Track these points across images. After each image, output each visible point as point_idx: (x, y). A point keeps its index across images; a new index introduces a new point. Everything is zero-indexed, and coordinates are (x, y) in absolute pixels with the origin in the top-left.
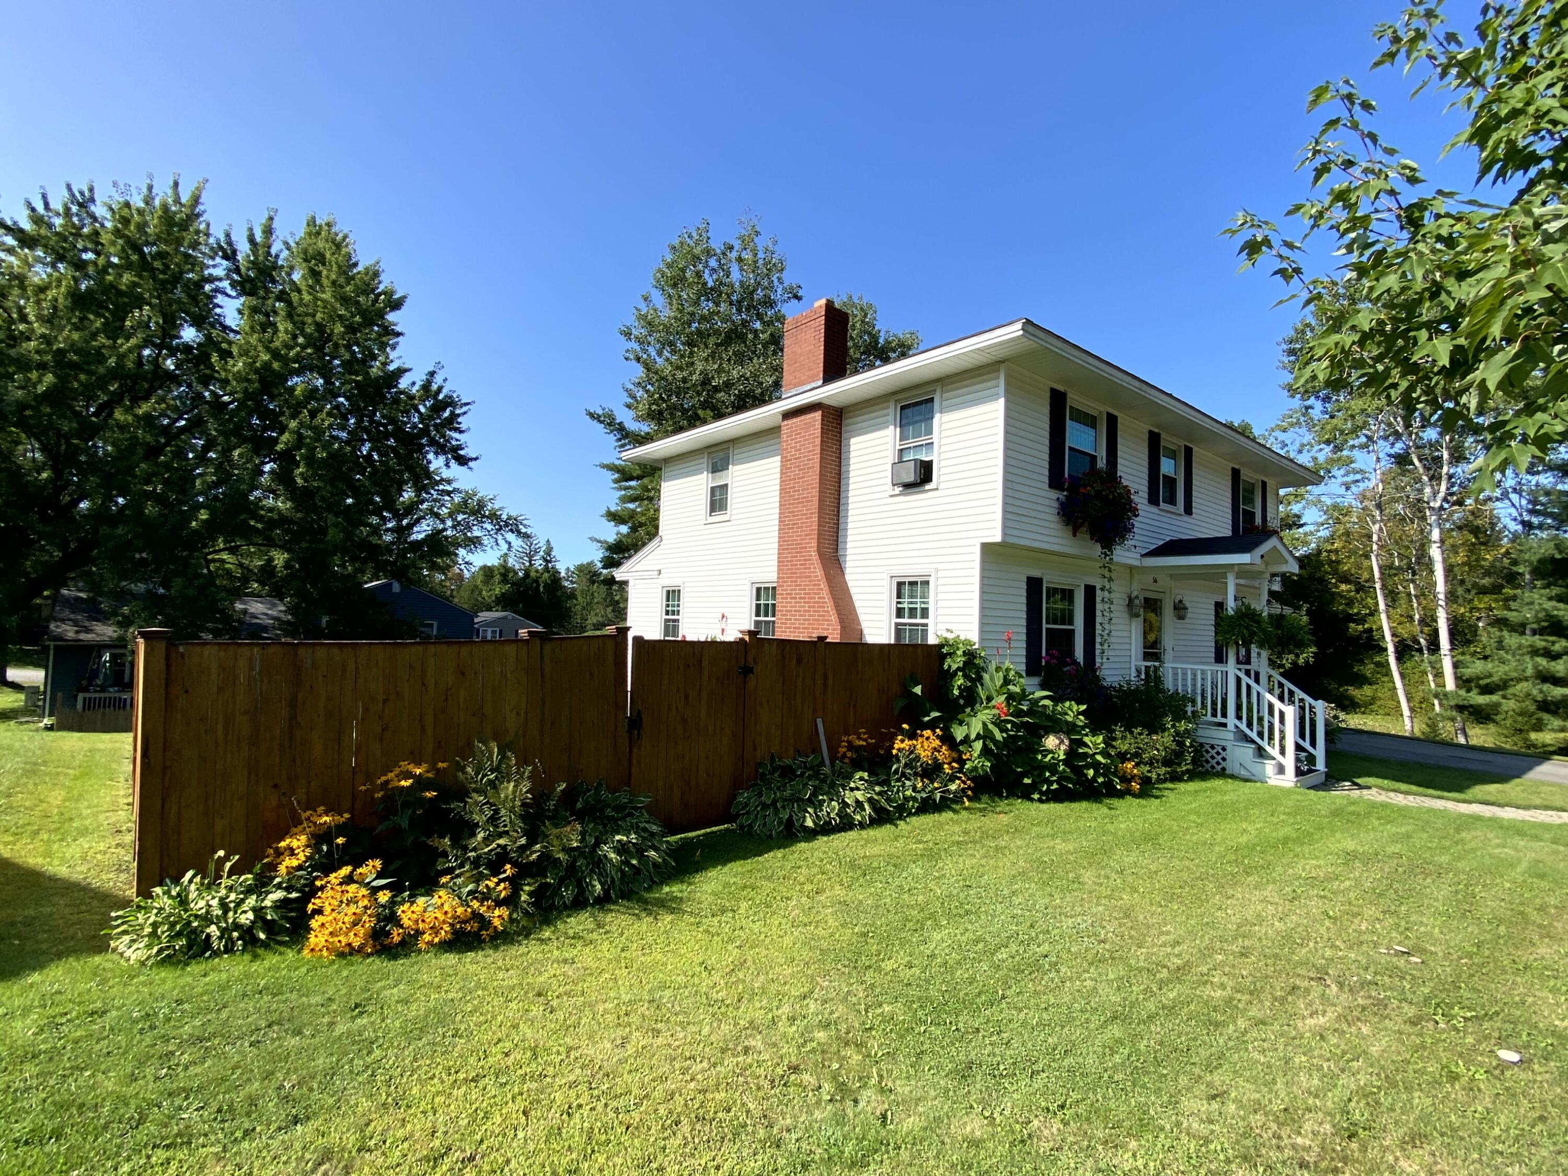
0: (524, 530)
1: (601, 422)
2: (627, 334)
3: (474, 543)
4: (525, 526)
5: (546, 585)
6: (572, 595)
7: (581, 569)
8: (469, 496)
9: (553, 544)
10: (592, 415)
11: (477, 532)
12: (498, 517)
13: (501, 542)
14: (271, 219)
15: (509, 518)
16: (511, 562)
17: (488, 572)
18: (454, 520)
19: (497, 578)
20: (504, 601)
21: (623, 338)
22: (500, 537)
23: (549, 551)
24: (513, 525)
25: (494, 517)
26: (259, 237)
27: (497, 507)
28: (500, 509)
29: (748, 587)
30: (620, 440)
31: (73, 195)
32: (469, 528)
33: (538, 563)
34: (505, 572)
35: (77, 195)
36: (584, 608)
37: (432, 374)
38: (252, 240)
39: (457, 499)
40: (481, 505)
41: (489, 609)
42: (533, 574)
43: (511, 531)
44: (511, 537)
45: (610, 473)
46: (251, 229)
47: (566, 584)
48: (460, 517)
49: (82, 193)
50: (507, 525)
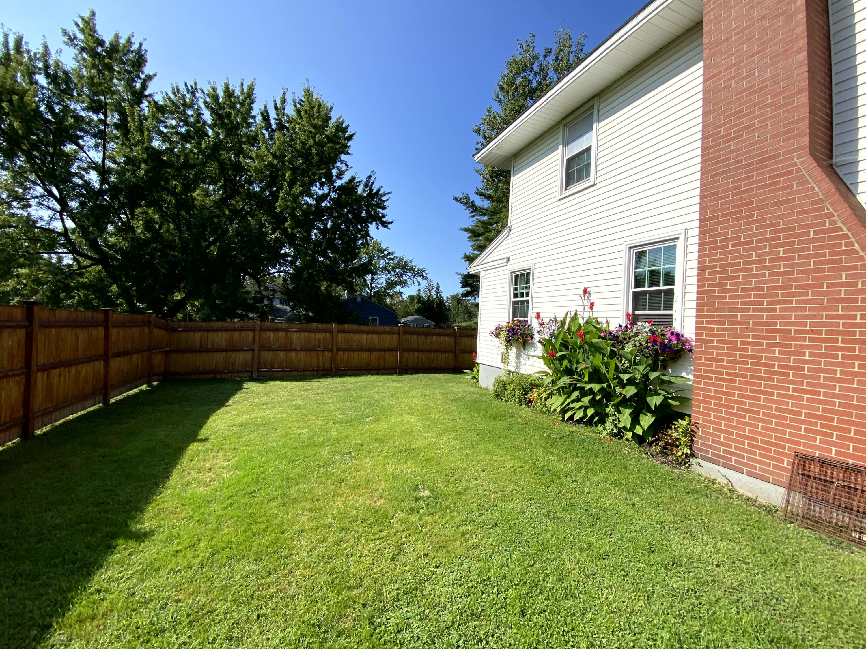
0: (425, 275)
1: (461, 203)
2: (477, 131)
3: (404, 283)
4: (426, 273)
5: (437, 303)
6: (449, 310)
7: (453, 297)
8: (401, 260)
9: (440, 284)
10: (457, 199)
11: (405, 278)
12: (414, 270)
13: (415, 282)
14: (284, 94)
15: (419, 270)
16: (422, 293)
17: (411, 298)
18: (395, 272)
19: (416, 301)
20: (418, 311)
21: (475, 134)
22: (415, 279)
23: (438, 288)
24: (421, 274)
25: (412, 269)
26: (279, 105)
27: (413, 265)
28: (415, 266)
29: (624, 253)
30: (472, 212)
31: (188, 89)
32: (401, 275)
33: (433, 294)
34: (419, 298)
35: (190, 88)
36: (454, 315)
37: (369, 177)
38: (276, 108)
39: (396, 261)
40: (406, 264)
41: (413, 315)
42: (431, 299)
43: (420, 276)
44: (420, 279)
45: (466, 233)
46: (275, 101)
47: (447, 304)
48: (397, 270)
49: (192, 87)
50: (418, 273)
